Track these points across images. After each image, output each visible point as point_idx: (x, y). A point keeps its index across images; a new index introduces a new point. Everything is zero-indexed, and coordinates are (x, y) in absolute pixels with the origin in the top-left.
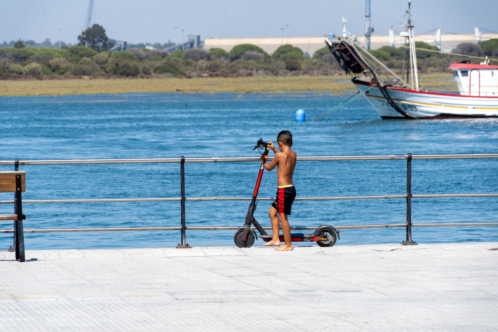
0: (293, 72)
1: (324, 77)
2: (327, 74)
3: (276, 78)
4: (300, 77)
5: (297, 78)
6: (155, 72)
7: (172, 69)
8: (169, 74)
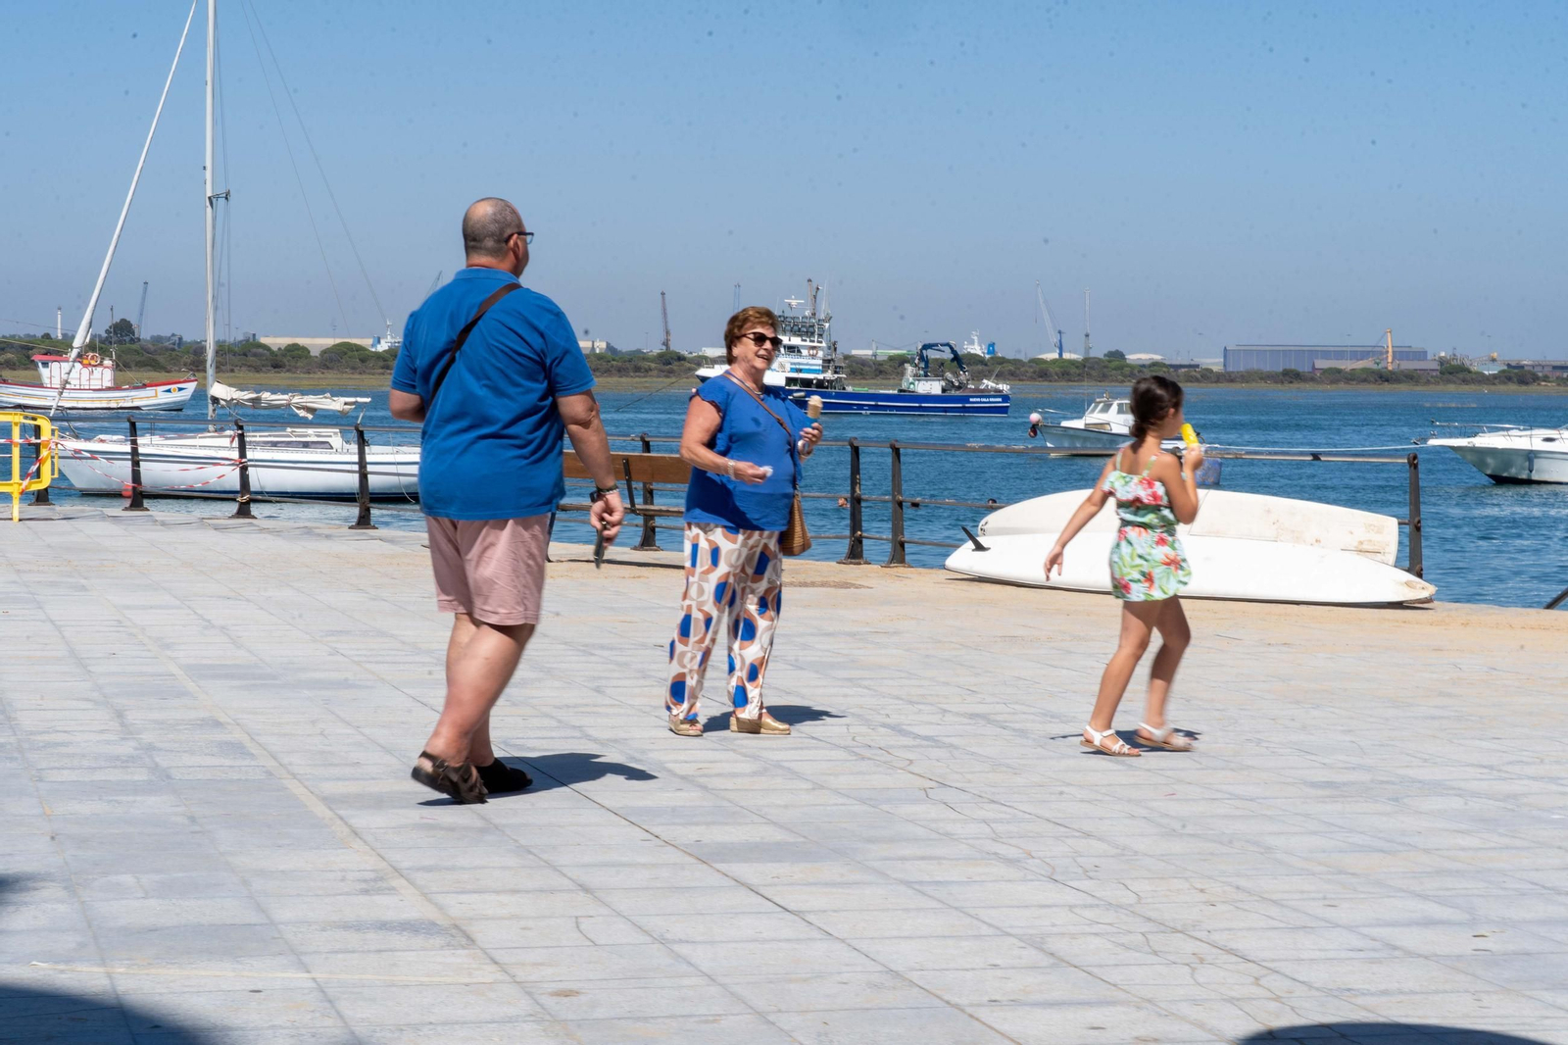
0: (277, 370)
1: (306, 376)
2: (309, 373)
3: (257, 375)
4: (283, 375)
5: (278, 375)
6: (136, 365)
7: (153, 364)
8: (149, 368)
